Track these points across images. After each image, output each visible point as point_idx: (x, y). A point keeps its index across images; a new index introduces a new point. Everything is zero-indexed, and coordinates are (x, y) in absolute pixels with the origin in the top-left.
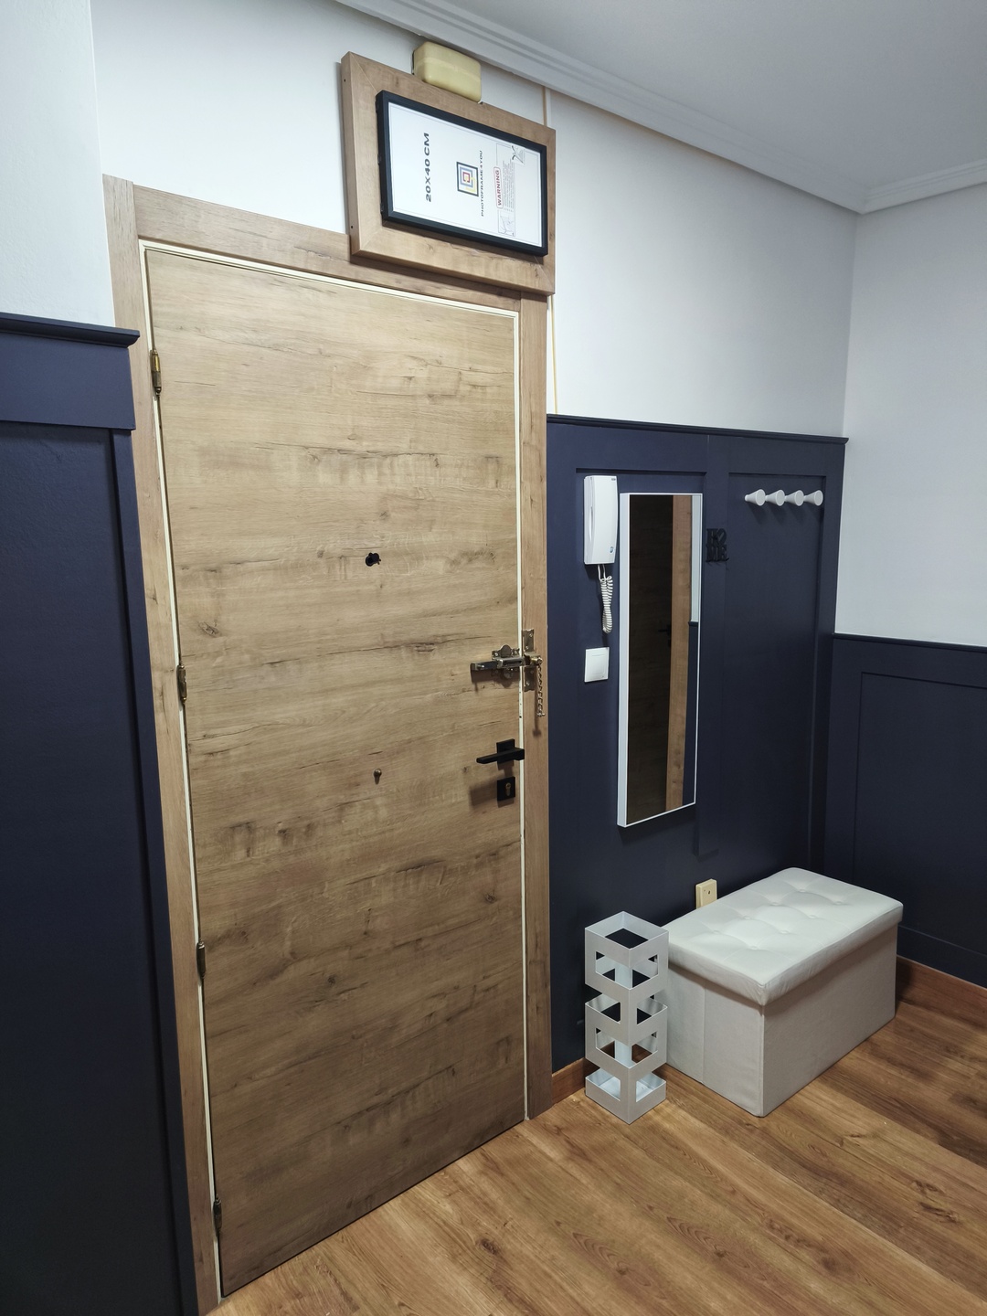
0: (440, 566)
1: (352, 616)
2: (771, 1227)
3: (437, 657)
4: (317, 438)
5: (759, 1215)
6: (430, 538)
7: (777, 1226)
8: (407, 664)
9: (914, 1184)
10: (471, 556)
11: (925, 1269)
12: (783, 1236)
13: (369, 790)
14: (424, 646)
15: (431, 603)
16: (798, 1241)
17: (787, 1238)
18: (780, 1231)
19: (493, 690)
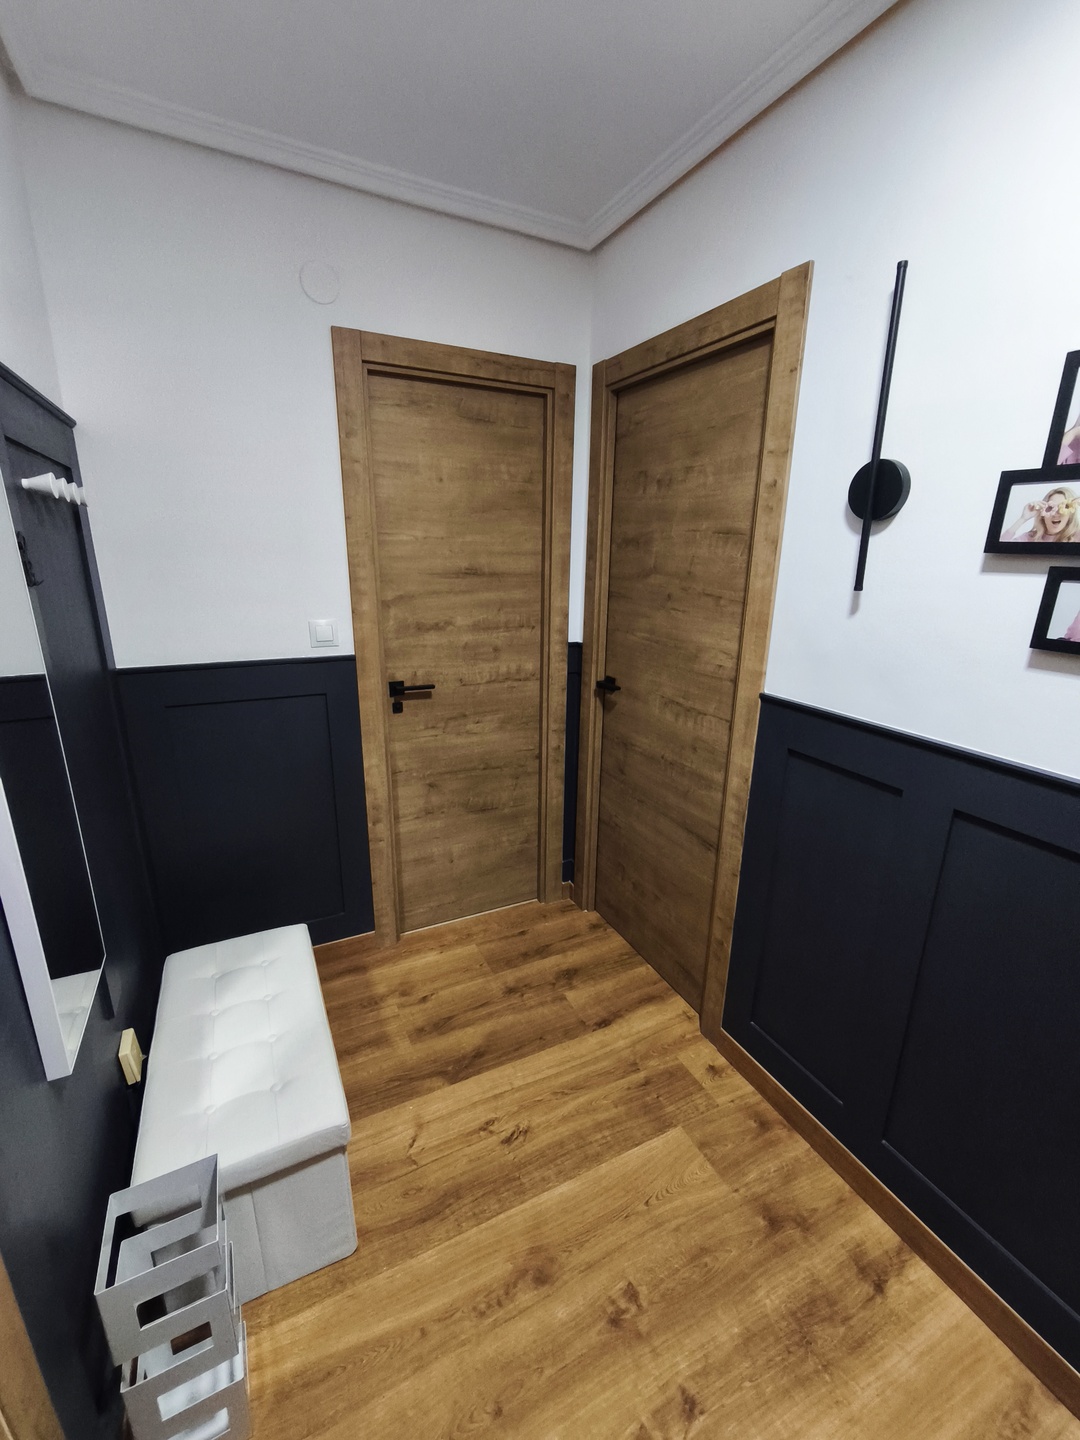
2: (482, 1314)
5: (461, 1319)
7: (483, 1306)
9: (482, 1133)
11: (565, 1188)
12: (496, 1307)
16: (507, 1294)
17: (500, 1304)
18: (489, 1306)
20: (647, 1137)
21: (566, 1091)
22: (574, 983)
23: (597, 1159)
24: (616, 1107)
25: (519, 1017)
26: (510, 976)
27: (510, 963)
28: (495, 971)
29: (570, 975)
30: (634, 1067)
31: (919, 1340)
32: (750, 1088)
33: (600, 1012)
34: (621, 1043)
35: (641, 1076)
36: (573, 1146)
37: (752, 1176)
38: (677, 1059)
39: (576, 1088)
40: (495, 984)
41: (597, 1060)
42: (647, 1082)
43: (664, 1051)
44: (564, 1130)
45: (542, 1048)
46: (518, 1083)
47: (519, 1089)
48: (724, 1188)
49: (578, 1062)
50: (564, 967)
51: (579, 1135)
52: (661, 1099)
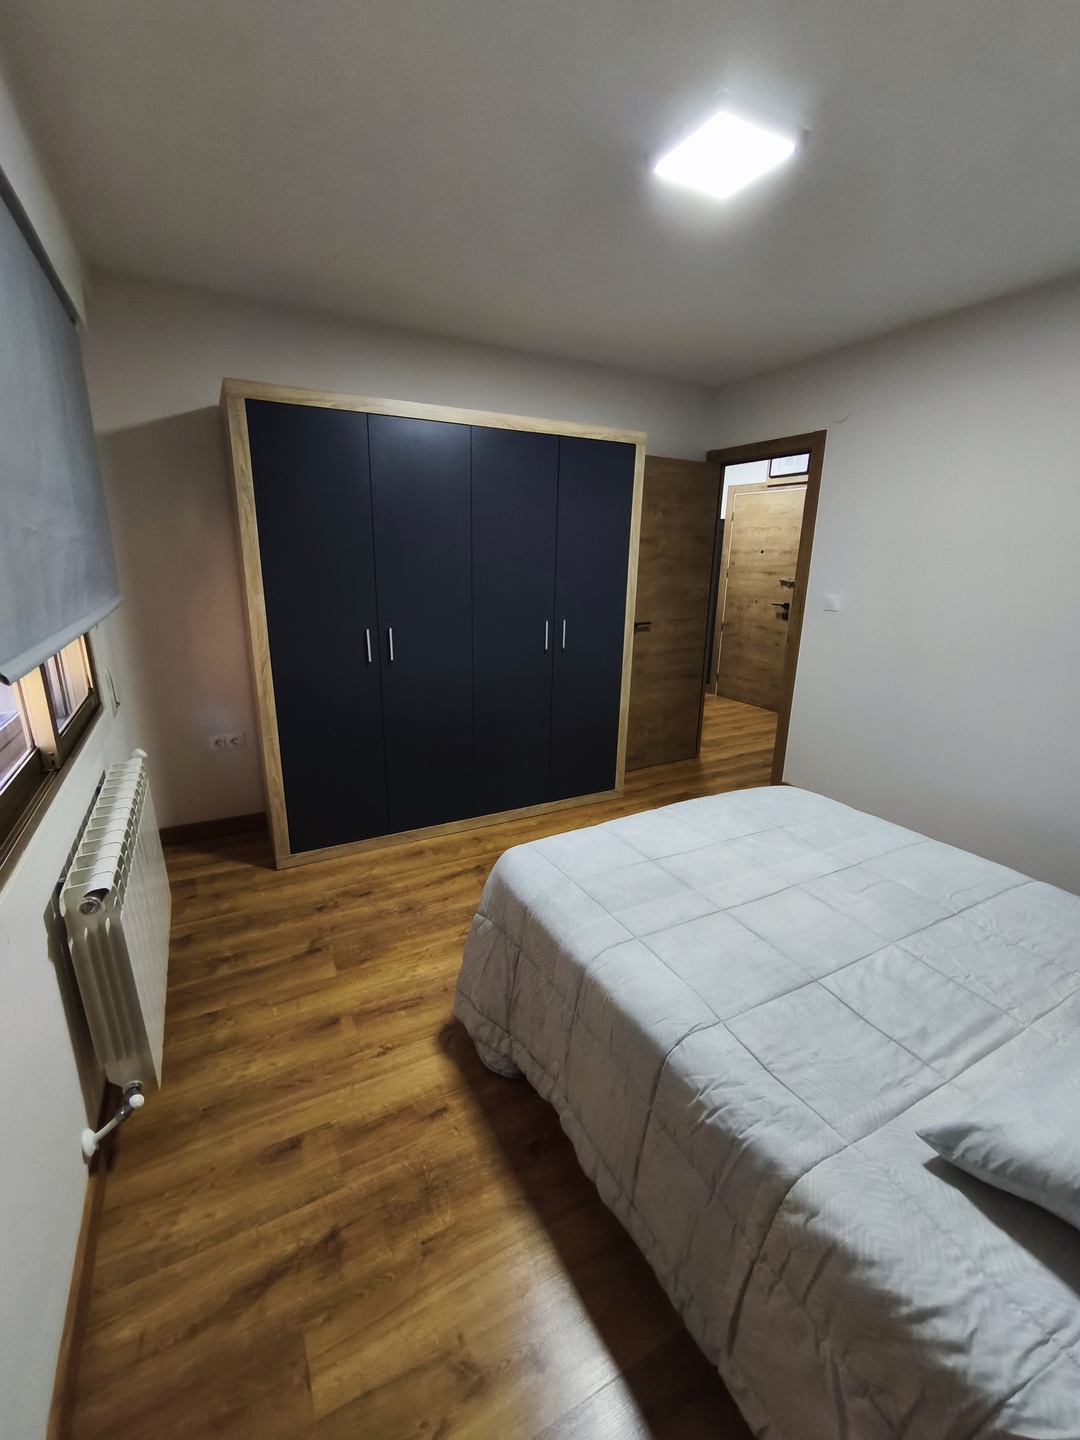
0: (777, 554)
1: (756, 564)
3: (773, 577)
4: (755, 525)
6: (775, 548)
8: (766, 577)
10: (785, 552)
13: (754, 605)
14: (770, 574)
15: (773, 563)
19: (786, 588)
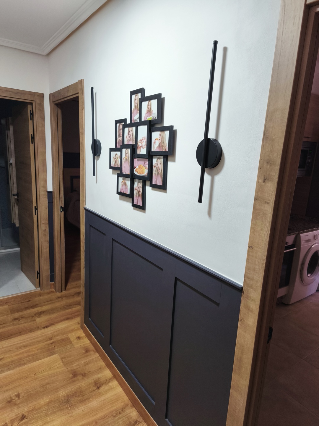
20: (45, 357)
21: (22, 347)
22: (42, 315)
23: (24, 364)
24: (38, 350)
25: (15, 327)
26: (17, 315)
27: (19, 311)
28: (11, 314)
29: (40, 314)
30: (51, 339)
31: (103, 398)
32: (89, 342)
33: (47, 324)
34: (50, 332)
35: (52, 341)
36: (17, 362)
37: (75, 365)
38: (67, 335)
39: (25, 346)
40: (10, 317)
41: (38, 338)
42: (53, 343)
43: (65, 333)
44: (16, 358)
45: (19, 335)
46: (4, 346)
47: (5, 347)
48: (64, 368)
49: (30, 339)
50: (40, 311)
51: (21, 359)
52: (55, 347)
